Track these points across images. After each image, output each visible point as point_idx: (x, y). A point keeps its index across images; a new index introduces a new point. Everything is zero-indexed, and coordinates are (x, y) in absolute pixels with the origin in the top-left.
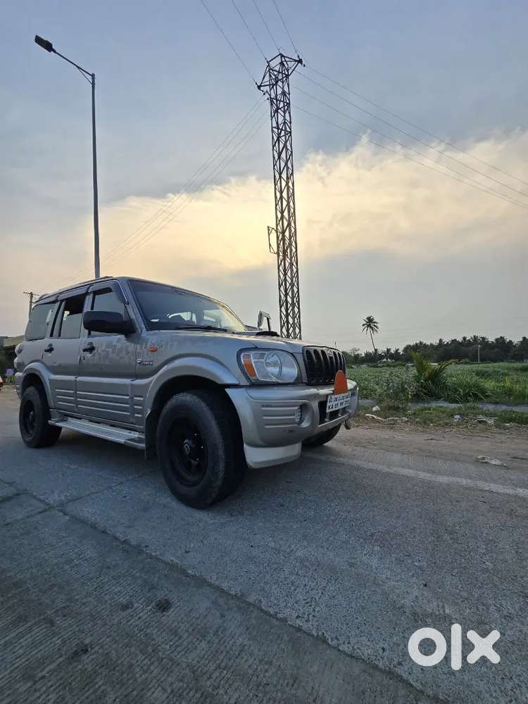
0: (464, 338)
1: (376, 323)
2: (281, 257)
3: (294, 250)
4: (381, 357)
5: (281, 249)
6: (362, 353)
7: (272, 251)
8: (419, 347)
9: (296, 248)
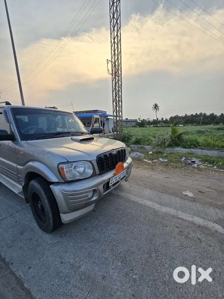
0: (196, 114)
1: (158, 106)
2: (114, 76)
3: (120, 72)
4: (160, 122)
5: (114, 72)
6: (151, 119)
7: (109, 73)
8: (176, 117)
9: (121, 72)
